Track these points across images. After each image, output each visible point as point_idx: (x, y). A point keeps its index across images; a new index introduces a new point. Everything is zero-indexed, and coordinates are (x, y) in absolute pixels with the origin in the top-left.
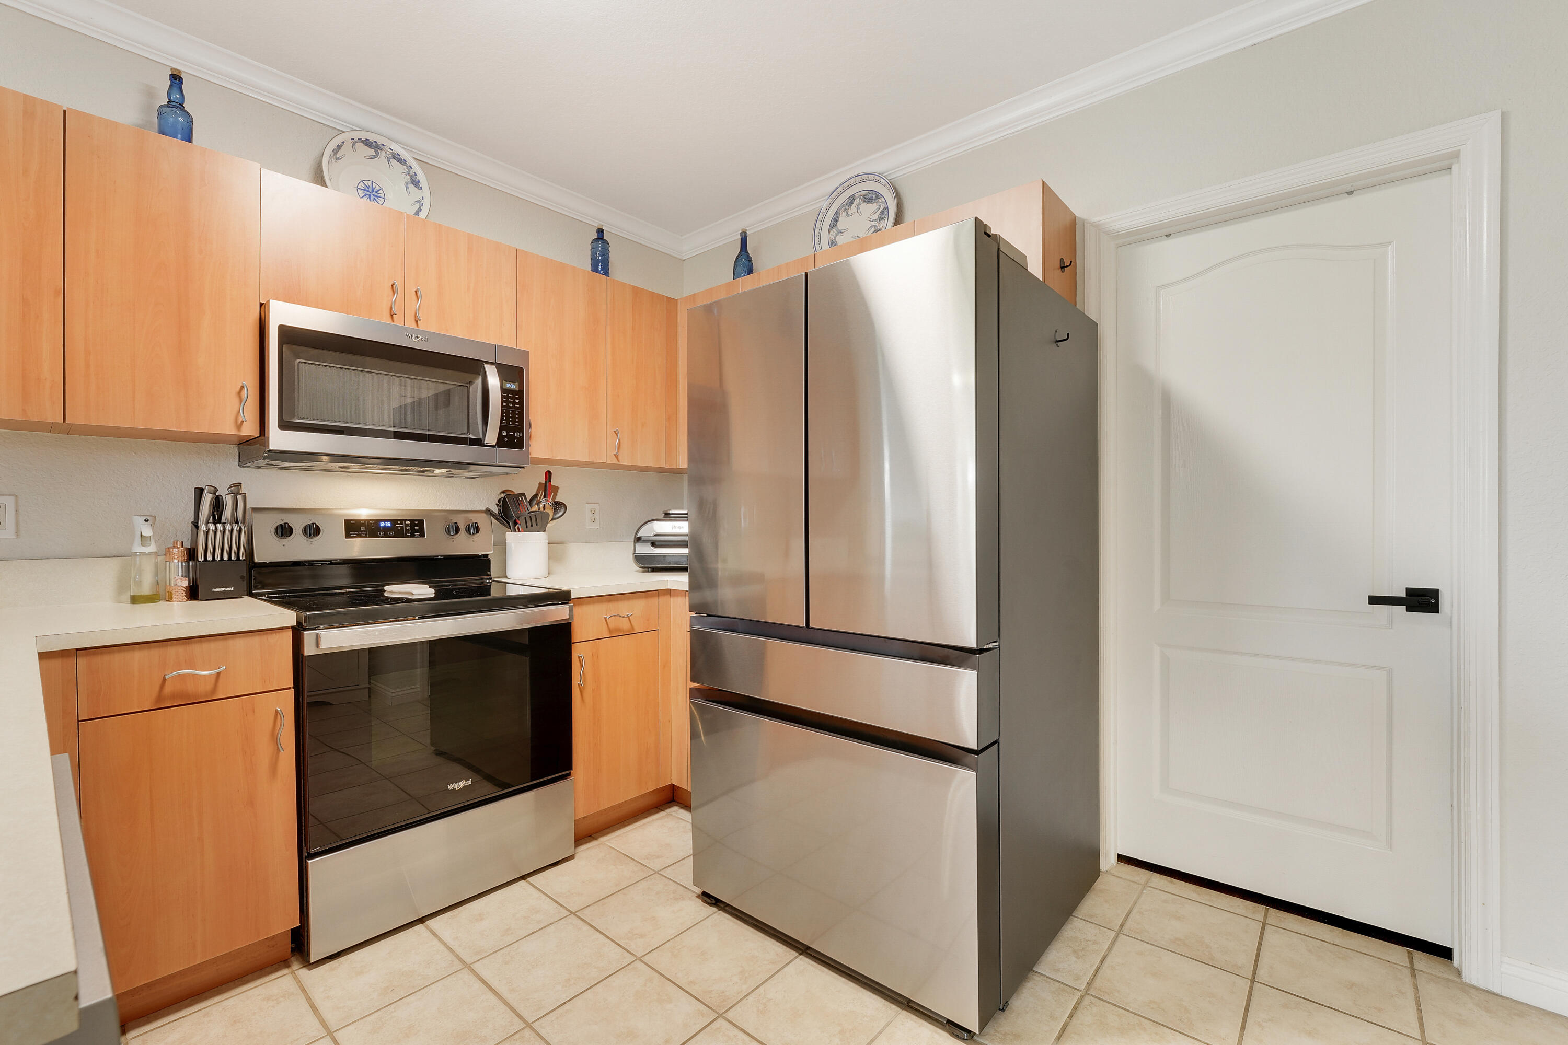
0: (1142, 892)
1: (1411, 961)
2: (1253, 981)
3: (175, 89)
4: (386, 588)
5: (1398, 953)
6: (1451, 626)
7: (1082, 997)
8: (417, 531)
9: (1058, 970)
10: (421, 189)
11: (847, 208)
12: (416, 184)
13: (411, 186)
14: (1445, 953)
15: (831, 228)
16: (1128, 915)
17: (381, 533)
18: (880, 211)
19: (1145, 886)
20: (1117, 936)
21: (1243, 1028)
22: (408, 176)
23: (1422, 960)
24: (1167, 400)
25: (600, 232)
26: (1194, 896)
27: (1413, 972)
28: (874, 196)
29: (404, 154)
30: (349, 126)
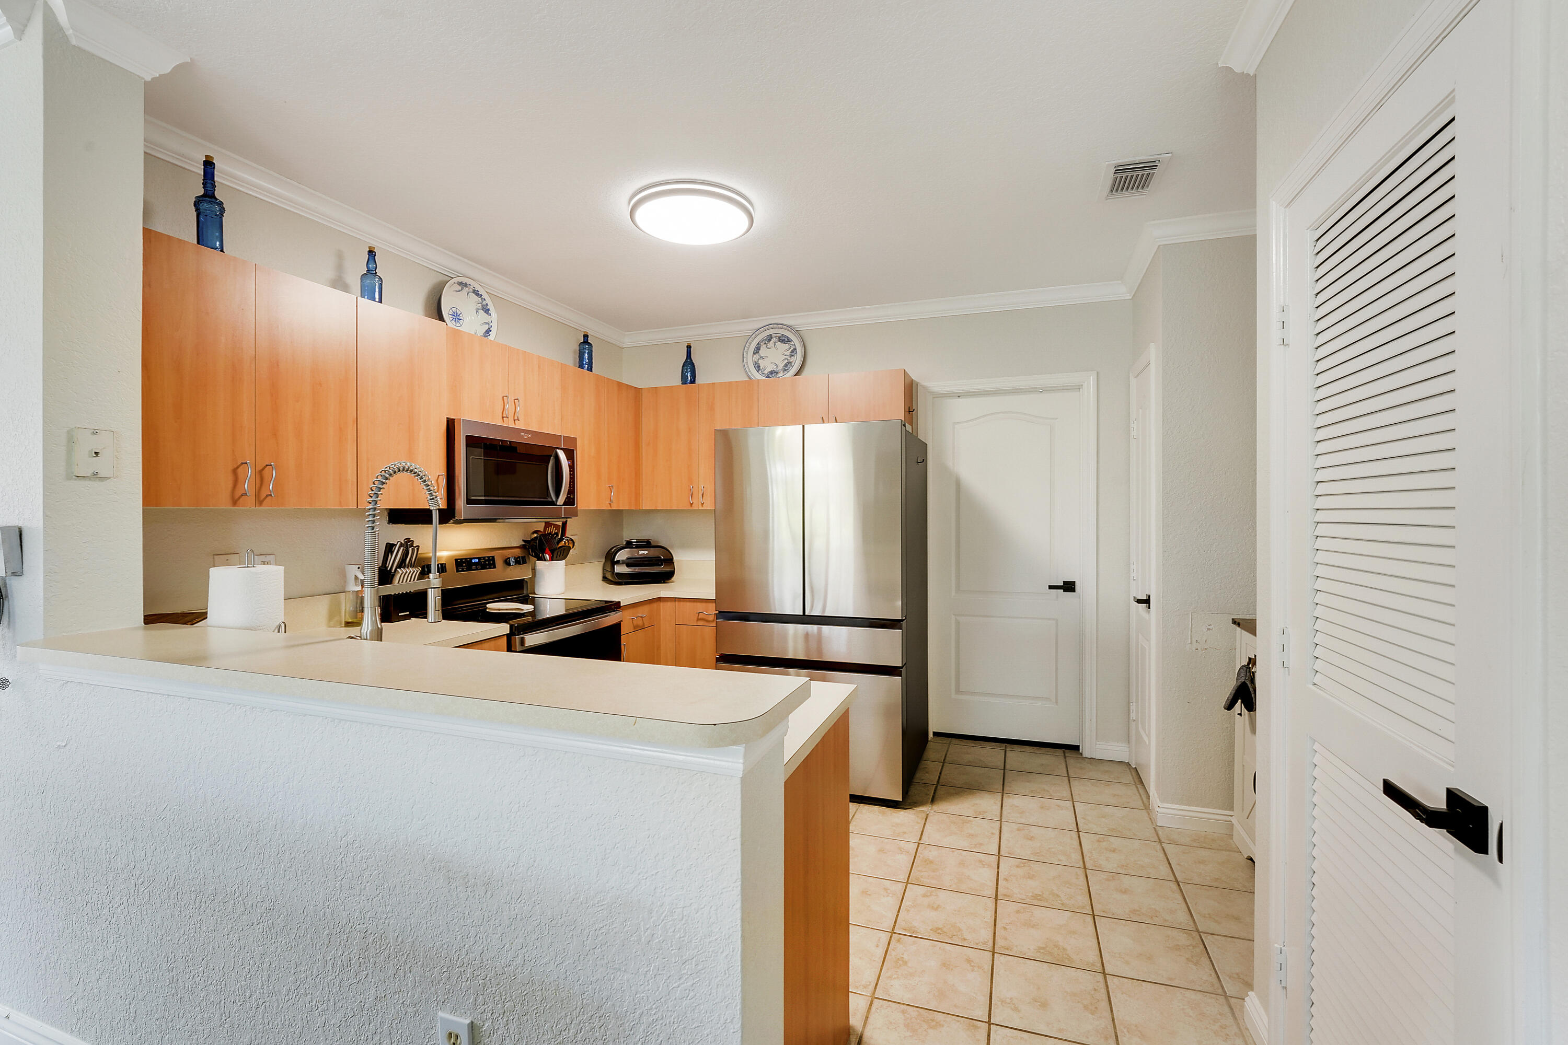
0: (949, 747)
1: (1064, 754)
2: (1004, 770)
3: (371, 261)
4: (487, 606)
5: (1060, 752)
6: (1080, 598)
7: (936, 787)
8: (492, 564)
9: (923, 780)
10: (490, 315)
11: (766, 342)
12: (487, 311)
13: (481, 312)
14: (1076, 748)
15: (754, 353)
16: (945, 756)
17: (474, 567)
18: (790, 350)
19: (950, 744)
20: (943, 764)
21: (1003, 784)
22: (480, 305)
23: (1069, 753)
24: (958, 484)
25: (586, 336)
26: (973, 745)
27: (1065, 757)
28: (786, 339)
29: (481, 292)
30: (455, 273)
